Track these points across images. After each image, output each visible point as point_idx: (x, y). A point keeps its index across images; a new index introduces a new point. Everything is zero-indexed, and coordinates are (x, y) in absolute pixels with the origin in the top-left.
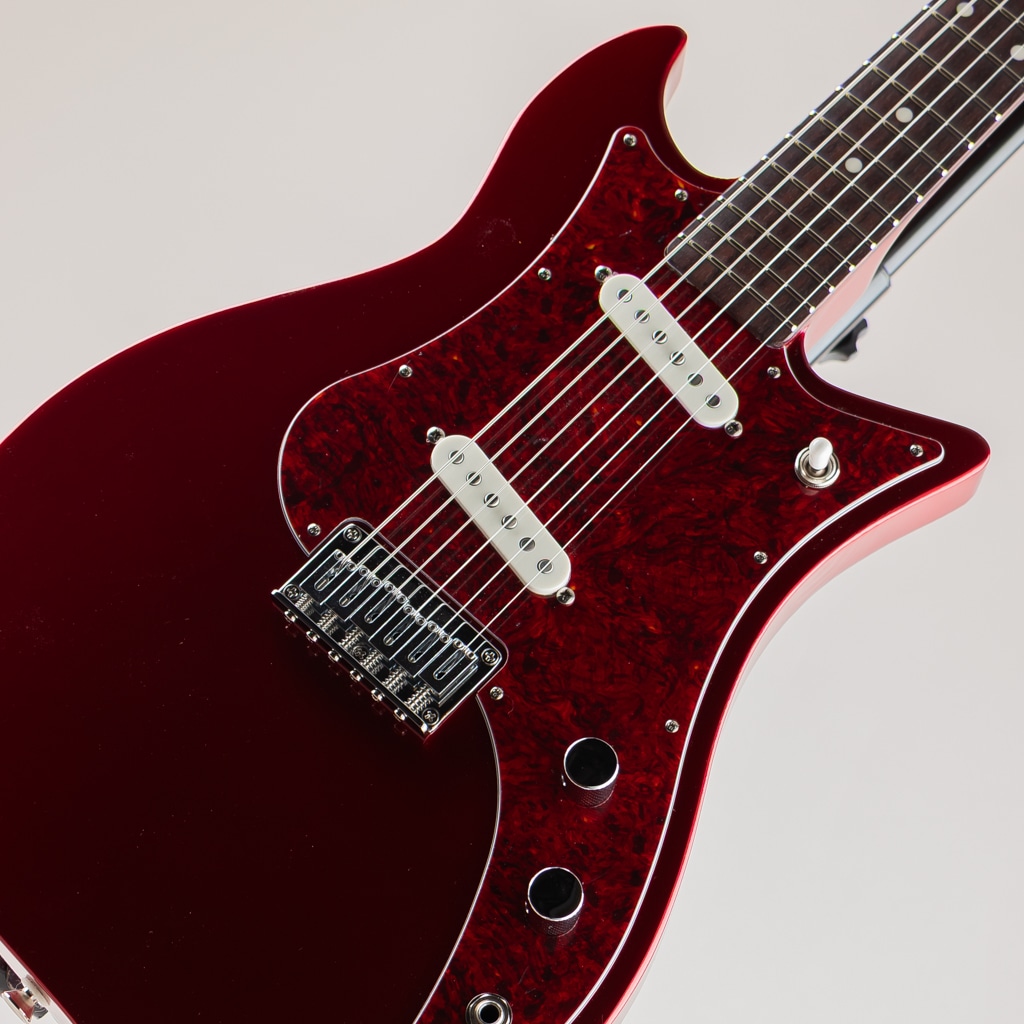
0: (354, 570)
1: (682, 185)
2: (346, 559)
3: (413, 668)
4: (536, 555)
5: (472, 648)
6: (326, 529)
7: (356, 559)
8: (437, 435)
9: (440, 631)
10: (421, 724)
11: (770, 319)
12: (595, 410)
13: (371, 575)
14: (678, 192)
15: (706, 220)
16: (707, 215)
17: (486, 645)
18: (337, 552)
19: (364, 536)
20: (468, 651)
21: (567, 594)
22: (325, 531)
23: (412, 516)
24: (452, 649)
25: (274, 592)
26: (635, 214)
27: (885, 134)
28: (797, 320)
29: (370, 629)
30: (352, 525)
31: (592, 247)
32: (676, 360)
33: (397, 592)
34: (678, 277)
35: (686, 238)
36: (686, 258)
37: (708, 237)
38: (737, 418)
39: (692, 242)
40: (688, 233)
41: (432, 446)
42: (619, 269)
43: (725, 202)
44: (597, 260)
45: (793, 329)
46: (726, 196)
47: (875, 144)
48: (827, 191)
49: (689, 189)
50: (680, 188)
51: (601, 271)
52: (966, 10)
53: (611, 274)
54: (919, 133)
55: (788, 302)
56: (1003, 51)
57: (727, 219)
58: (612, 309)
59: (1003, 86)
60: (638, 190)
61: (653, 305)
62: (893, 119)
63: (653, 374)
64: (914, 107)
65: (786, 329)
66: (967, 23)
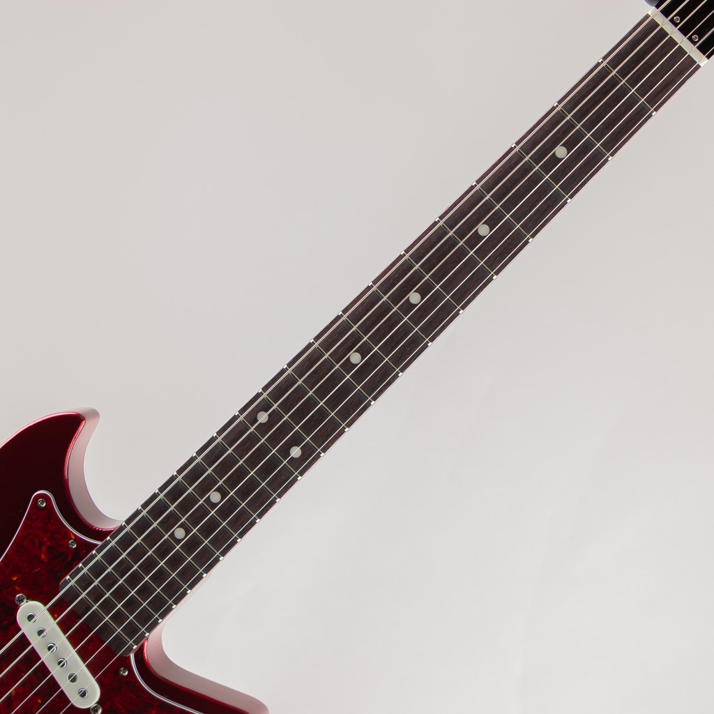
1: (73, 537)
11: (119, 642)
14: (69, 543)
15: (84, 569)
16: (85, 565)
26: (43, 556)
27: (202, 512)
28: (137, 641)
31: (15, 579)
35: (71, 582)
36: (72, 594)
37: (84, 582)
38: (99, 703)
39: (74, 585)
40: (72, 577)
42: (31, 597)
43: (97, 555)
44: (17, 588)
45: (135, 647)
46: (99, 551)
47: (195, 520)
48: (162, 552)
49: (77, 540)
50: (72, 539)
51: (19, 597)
52: (263, 418)
53: (25, 600)
54: (224, 513)
55: (131, 631)
56: (285, 451)
57: (97, 570)
58: (27, 628)
59: (283, 477)
60: (45, 539)
61: (51, 625)
62: (208, 501)
63: (50, 673)
64: (223, 492)
65: (130, 648)
66: (263, 429)
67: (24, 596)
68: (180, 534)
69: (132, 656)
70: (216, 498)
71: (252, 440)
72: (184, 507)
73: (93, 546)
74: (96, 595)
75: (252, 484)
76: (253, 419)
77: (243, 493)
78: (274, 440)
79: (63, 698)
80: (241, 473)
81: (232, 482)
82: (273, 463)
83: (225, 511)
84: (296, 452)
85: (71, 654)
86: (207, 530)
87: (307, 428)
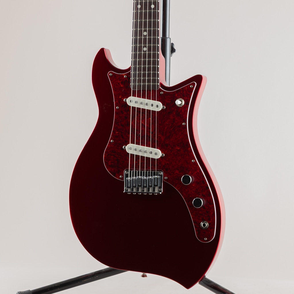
0: (131, 179)
1: (124, 75)
2: (129, 178)
3: (152, 186)
4: (153, 153)
5: (157, 175)
6: (123, 175)
7: (130, 177)
8: (125, 147)
9: (151, 177)
10: (160, 193)
11: (154, 86)
12: (143, 123)
13: (134, 178)
14: (124, 77)
15: (132, 78)
16: (131, 77)
17: (159, 172)
18: (127, 178)
19: (128, 171)
20: (156, 177)
21: (163, 155)
22: (123, 176)
23: (132, 162)
24: (154, 178)
25: (124, 192)
26: (122, 86)
27: (145, 39)
28: (158, 82)
29: (141, 186)
30: (125, 171)
31: (120, 97)
32: (147, 105)
33: (140, 177)
34: (136, 91)
35: (132, 84)
36: (134, 87)
37: (135, 81)
38: (163, 105)
39: (133, 84)
40: (131, 83)
41: (125, 149)
42: (127, 97)
43: (132, 73)
44: (123, 99)
45: (159, 84)
46: (132, 72)
47: (145, 43)
48: (145, 57)
49: (126, 75)
52: (139, 6)
54: (150, 34)
55: (154, 81)
56: (150, 8)
57: (135, 75)
58: (131, 105)
59: (155, 14)
60: (119, 82)
61: (136, 99)
62: (144, 36)
63: (145, 109)
64: (145, 31)
65: (158, 85)
66: (141, 9)
67: (126, 99)
68: (145, 49)
69: (160, 88)
70: (145, 33)
71: (141, 13)
72: (140, 43)
74: (139, 81)
75: (150, 22)
76: (137, 9)
77: (150, 26)
78: (146, 9)
79: (154, 112)
80: (145, 22)
81: (145, 27)
82: (150, 13)
84: (153, 6)
85: (146, 101)
86: (150, 42)
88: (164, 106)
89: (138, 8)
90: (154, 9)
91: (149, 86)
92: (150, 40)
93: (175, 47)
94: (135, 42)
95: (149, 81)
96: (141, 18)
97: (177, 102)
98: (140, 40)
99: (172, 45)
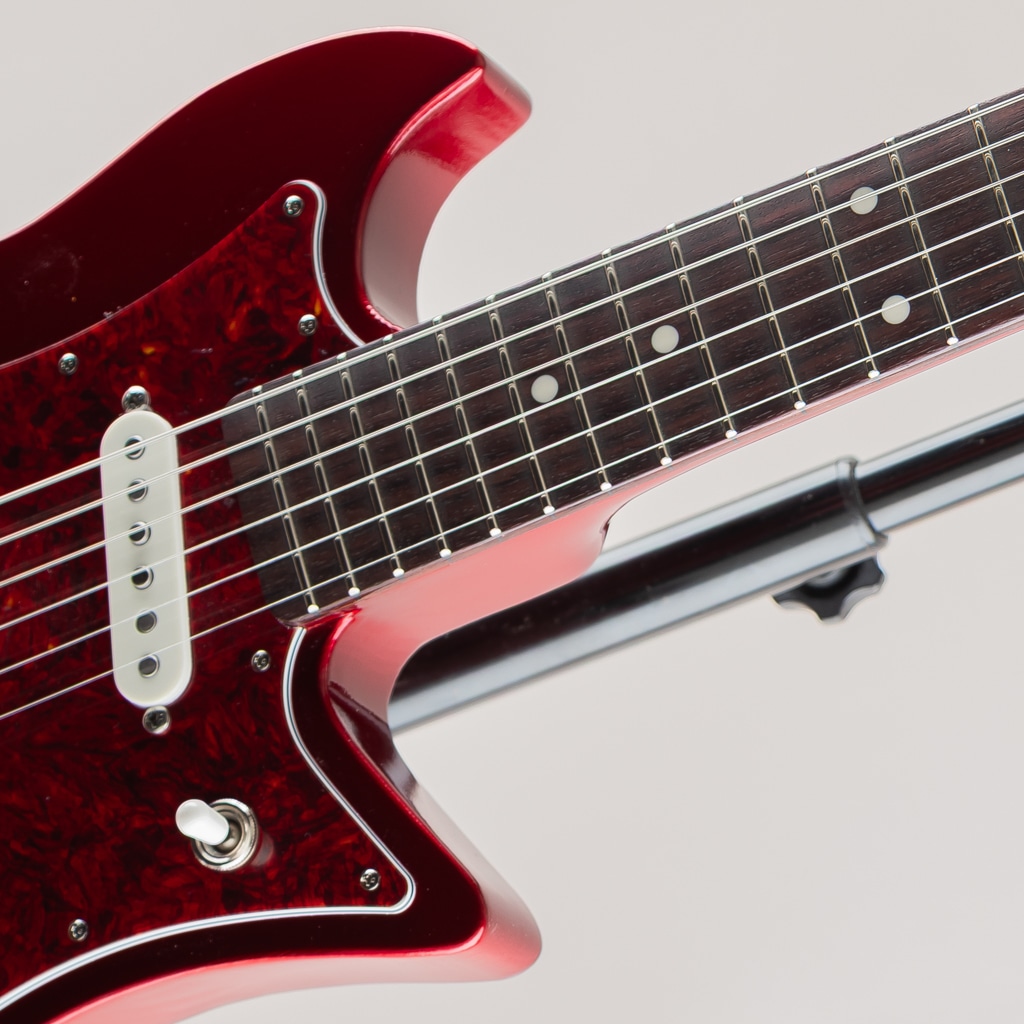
1: (318, 309)
11: (286, 577)
15: (299, 380)
16: (306, 373)
26: (233, 326)
28: (324, 598)
31: (149, 350)
32: (138, 578)
35: (259, 396)
36: (245, 424)
37: (285, 409)
39: (261, 407)
40: (265, 390)
43: (340, 364)
44: (142, 374)
45: (313, 609)
46: (353, 354)
48: (483, 412)
49: (324, 317)
50: (313, 313)
51: (135, 395)
52: (864, 200)
53: (143, 406)
54: (664, 378)
55: (325, 566)
56: (873, 296)
57: (327, 392)
58: (110, 458)
59: (838, 357)
60: (258, 290)
62: (645, 337)
63: (105, 580)
64: (686, 330)
65: (300, 606)
66: (850, 222)
67: (148, 399)
68: (545, 390)
69: (299, 635)
70: (666, 340)
71: (813, 239)
72: (584, 330)
73: (347, 345)
74: (294, 446)
75: (762, 339)
76: (842, 184)
77: (729, 354)
79: (100, 652)
80: (750, 304)
81: (719, 316)
82: (832, 311)
83: (668, 377)
84: (896, 310)
85: (171, 556)
86: (607, 404)
87: (948, 263)
88: (168, 718)
89: (848, 198)
90: (882, 331)
91: (275, 536)
92: (623, 397)
93: (863, 606)
94: (581, 287)
95: (313, 522)
96: (775, 252)
97: (189, 813)
98: (604, 322)
99: (860, 575)
